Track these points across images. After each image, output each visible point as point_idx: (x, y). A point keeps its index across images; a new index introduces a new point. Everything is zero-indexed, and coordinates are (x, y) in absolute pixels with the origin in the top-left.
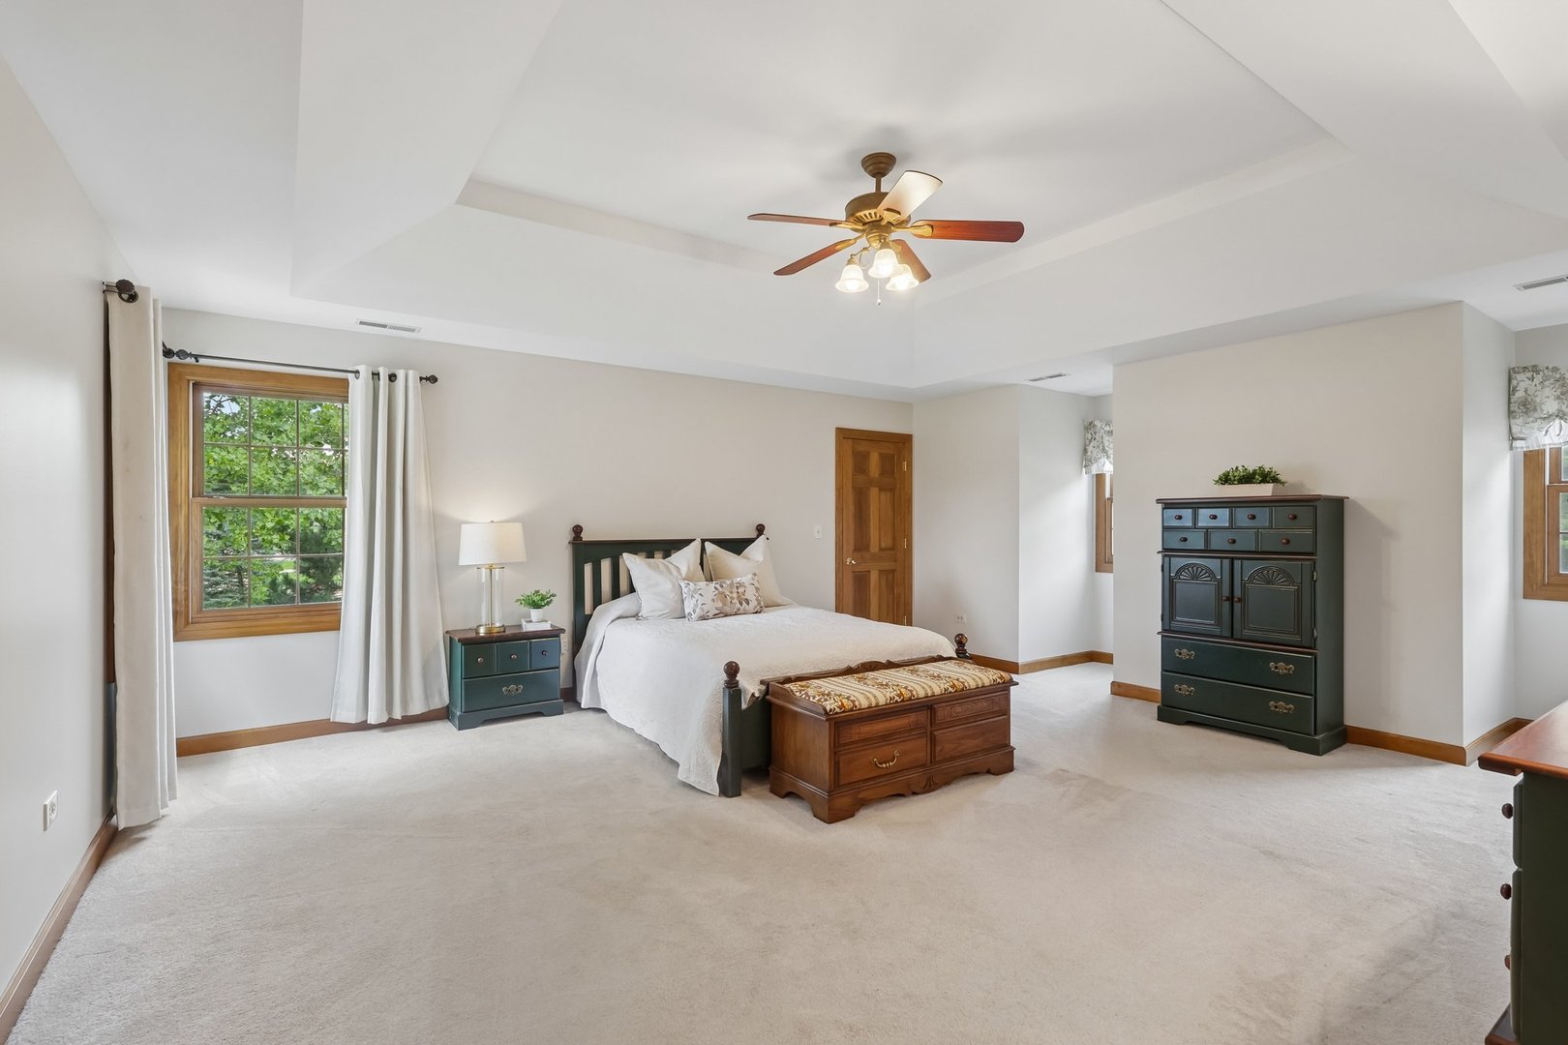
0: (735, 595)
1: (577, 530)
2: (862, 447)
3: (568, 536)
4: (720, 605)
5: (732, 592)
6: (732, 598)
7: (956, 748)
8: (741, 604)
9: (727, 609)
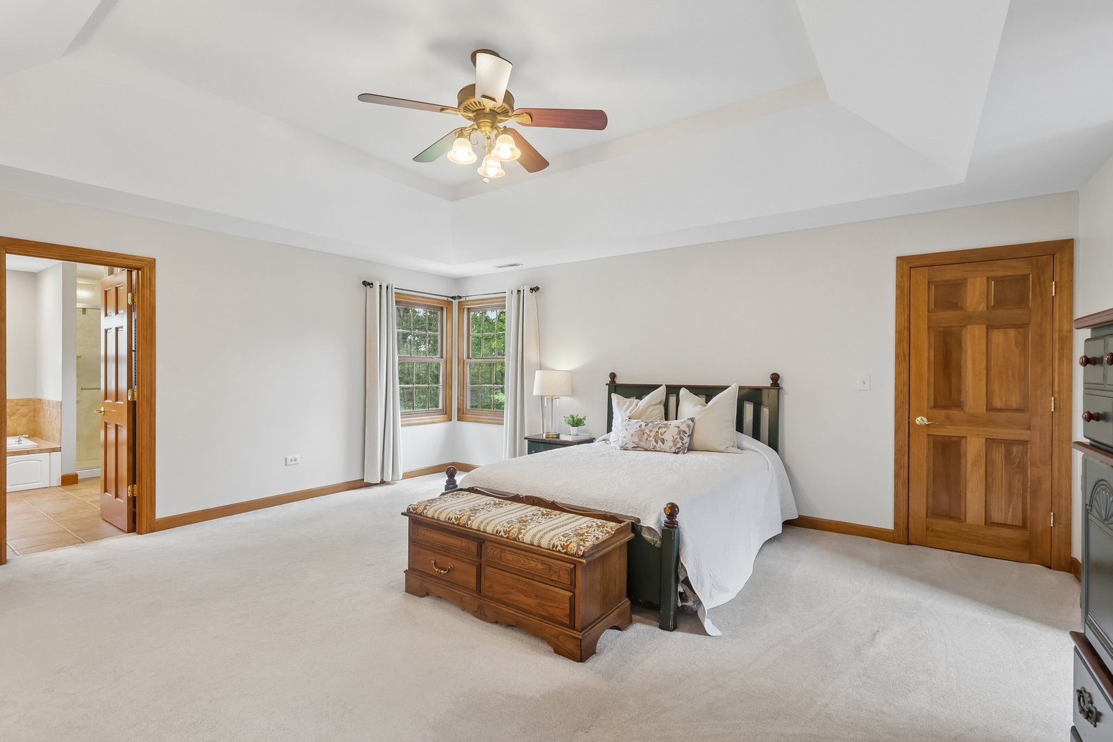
0: (653, 434)
1: (613, 376)
2: (950, 274)
3: (608, 380)
4: (636, 439)
5: (651, 431)
6: (649, 436)
7: (505, 593)
8: (657, 442)
9: (643, 444)
